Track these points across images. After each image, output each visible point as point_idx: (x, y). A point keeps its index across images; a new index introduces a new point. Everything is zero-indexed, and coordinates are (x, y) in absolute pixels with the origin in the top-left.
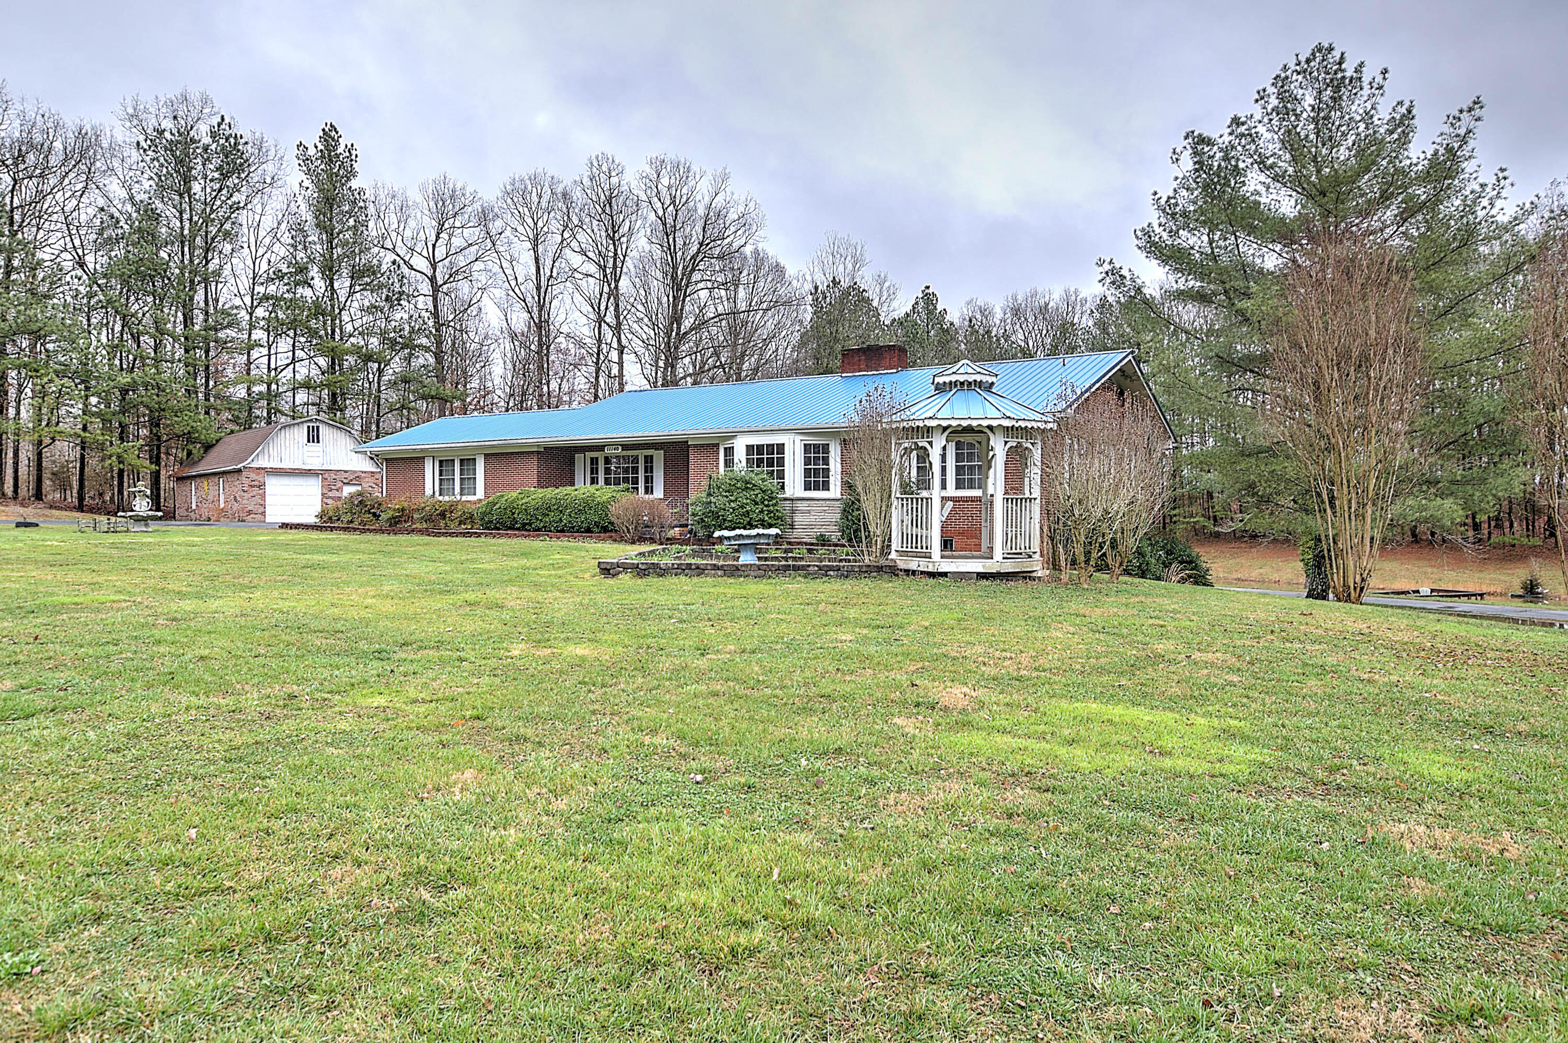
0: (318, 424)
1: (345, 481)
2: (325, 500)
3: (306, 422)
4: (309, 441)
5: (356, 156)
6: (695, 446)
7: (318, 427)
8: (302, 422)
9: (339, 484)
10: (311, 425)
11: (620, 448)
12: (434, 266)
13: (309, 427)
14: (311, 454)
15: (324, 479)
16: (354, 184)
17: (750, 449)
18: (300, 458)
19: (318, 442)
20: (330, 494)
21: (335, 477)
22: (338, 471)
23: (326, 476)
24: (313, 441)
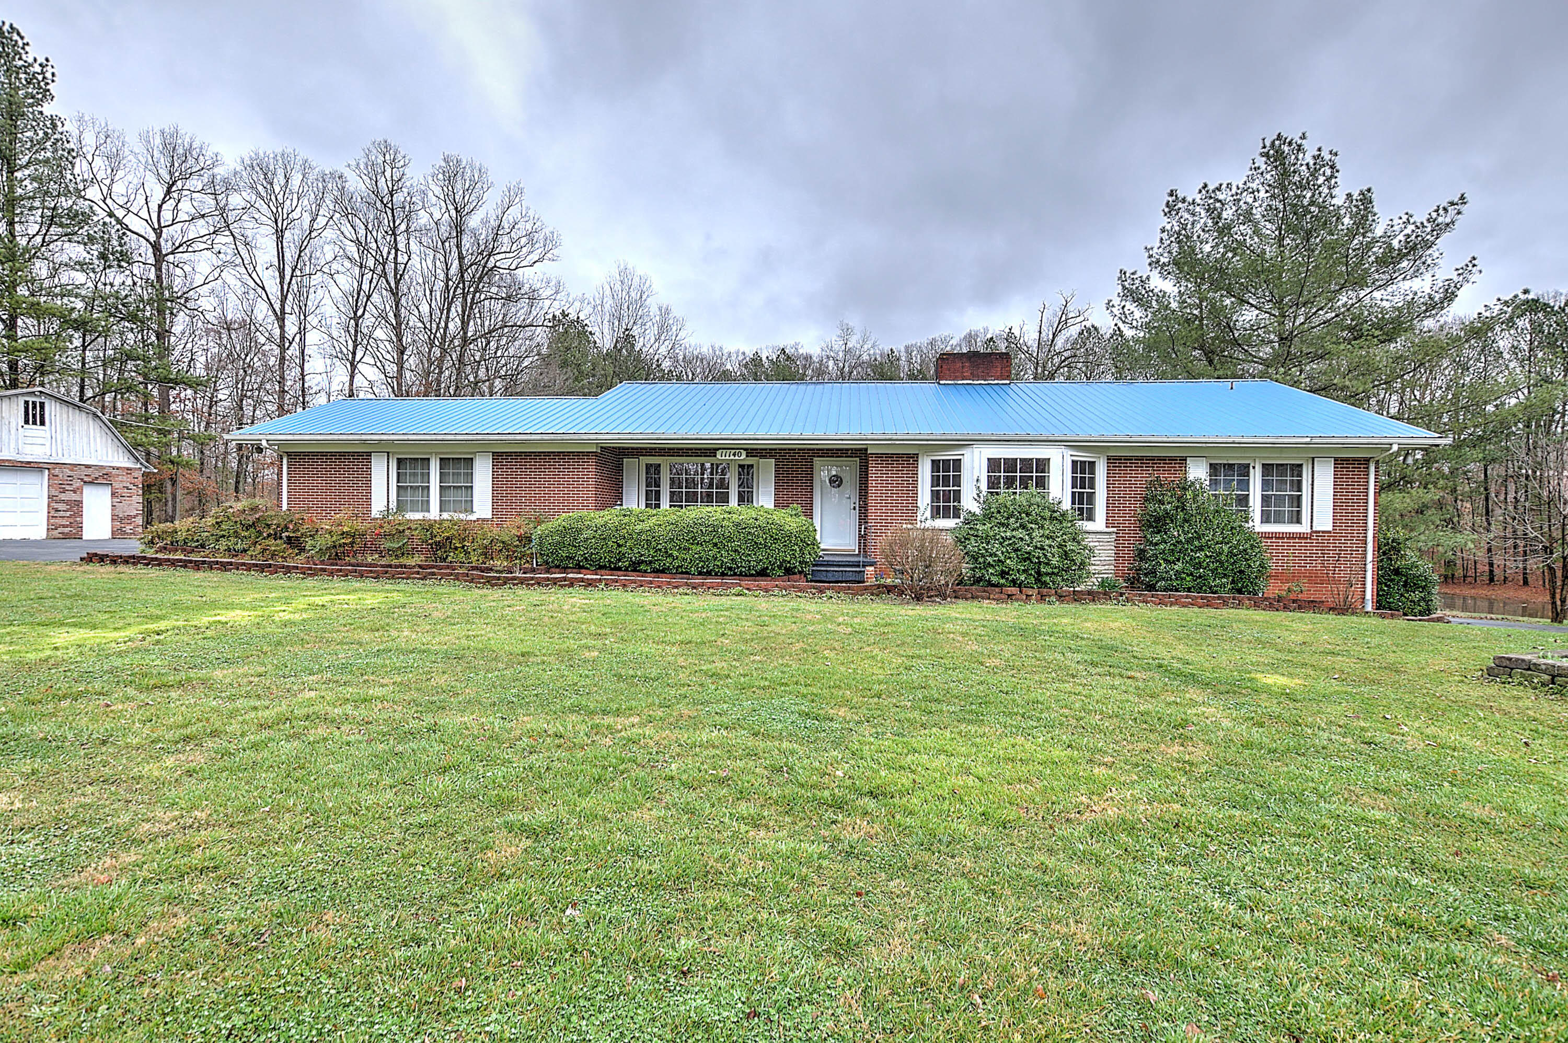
0: (43, 399)
1: (86, 479)
2: (56, 506)
3: (23, 394)
4: (27, 422)
5: (53, 75)
6: (879, 456)
7: (42, 405)
8: (17, 395)
9: (77, 484)
10: (31, 399)
11: (744, 453)
12: (158, 232)
13: (27, 403)
14: (29, 441)
15: (52, 476)
16: (48, 109)
17: (993, 464)
18: (13, 445)
19: (43, 423)
20: (63, 497)
21: (70, 473)
22: (76, 465)
23: (57, 471)
24: (34, 423)
